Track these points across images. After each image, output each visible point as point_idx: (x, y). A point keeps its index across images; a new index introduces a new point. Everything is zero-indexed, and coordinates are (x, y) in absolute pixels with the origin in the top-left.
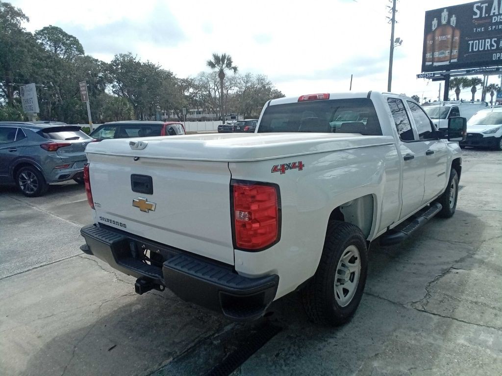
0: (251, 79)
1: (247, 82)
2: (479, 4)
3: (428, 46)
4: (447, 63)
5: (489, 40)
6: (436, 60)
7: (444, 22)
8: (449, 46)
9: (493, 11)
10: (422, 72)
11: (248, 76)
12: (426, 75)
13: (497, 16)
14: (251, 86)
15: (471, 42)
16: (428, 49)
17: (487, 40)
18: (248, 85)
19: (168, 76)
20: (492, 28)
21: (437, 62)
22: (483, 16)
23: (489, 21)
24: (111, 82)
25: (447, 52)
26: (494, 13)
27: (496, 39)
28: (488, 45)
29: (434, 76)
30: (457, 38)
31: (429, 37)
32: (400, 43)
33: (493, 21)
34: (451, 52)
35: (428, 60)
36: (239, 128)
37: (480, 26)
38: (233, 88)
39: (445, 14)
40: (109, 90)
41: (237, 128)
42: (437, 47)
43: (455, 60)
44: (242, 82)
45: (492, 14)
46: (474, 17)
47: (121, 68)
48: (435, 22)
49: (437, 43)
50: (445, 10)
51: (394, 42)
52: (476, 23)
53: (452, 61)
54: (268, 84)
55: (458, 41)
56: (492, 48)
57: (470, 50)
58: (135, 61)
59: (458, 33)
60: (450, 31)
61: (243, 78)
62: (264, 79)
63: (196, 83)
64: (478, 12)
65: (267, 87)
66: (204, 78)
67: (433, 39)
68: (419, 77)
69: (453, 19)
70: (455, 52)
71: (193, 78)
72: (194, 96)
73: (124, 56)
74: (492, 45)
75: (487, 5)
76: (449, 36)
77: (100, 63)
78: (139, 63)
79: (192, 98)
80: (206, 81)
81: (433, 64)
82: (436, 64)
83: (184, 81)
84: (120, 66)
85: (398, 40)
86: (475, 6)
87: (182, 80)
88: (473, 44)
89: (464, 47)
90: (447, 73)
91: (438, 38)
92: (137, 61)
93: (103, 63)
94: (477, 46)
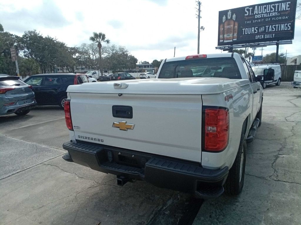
0: (115, 48)
1: (113, 50)
2: (248, 8)
3: (221, 31)
4: (231, 41)
5: (254, 28)
6: (225, 39)
7: (229, 18)
8: (232, 31)
9: (255, 12)
10: (218, 46)
11: (113, 47)
12: (221, 48)
13: (257, 14)
14: (116, 53)
15: (244, 29)
16: (221, 33)
17: (252, 28)
18: (113, 52)
19: (62, 45)
20: (255, 21)
21: (226, 40)
22: (250, 14)
23: (253, 17)
24: (22, 49)
25: (231, 34)
26: (256, 13)
27: (257, 27)
28: (253, 30)
29: (225, 48)
30: (236, 27)
31: (221, 26)
32: (203, 29)
33: (256, 18)
34: (233, 35)
35: (221, 39)
36: (115, 78)
37: (248, 20)
38: (104, 54)
39: (229, 13)
40: (21, 54)
41: (114, 78)
42: (225, 32)
43: (235, 39)
44: (110, 50)
45: (255, 14)
46: (245, 15)
47: (29, 40)
48: (224, 18)
49: (225, 29)
50: (230, 11)
51: (200, 28)
52: (247, 18)
53: (234, 40)
54: (126, 51)
55: (237, 29)
56: (255, 33)
57: (243, 34)
58: (38, 35)
59: (236, 24)
60: (232, 22)
61: (110, 47)
62: (123, 49)
63: (81, 50)
64: (247, 12)
65: (125, 54)
66: (85, 48)
67: (224, 27)
68: (217, 49)
69: (234, 16)
70: (235, 35)
71: (78, 47)
72: (79, 58)
73: (30, 32)
74: (255, 31)
75: (252, 8)
76: (232, 26)
77: (14, 37)
78: (41, 37)
79: (78, 60)
80: (87, 49)
81: (224, 41)
82: (225, 41)
83: (72, 49)
84: (28, 39)
85: (202, 28)
86: (246, 8)
87: (70, 48)
88: (245, 30)
89: (240, 32)
90: (232, 46)
91: (226, 27)
92: (40, 35)
93: (17, 37)
94: (248, 31)
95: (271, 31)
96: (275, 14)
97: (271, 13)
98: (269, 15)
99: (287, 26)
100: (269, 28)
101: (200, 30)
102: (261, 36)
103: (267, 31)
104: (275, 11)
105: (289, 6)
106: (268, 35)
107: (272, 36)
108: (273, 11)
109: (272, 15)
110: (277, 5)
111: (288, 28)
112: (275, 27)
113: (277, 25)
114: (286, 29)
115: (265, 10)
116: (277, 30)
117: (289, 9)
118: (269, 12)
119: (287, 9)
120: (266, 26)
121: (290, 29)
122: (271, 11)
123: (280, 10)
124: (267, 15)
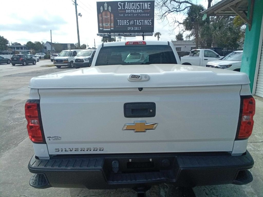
2: (120, 3)
3: (100, 20)
4: (109, 29)
5: (126, 21)
6: (104, 27)
7: (106, 9)
8: (109, 21)
9: (126, 7)
12: (101, 35)
13: (128, 10)
15: (118, 21)
16: (100, 22)
17: (125, 21)
20: (126, 15)
21: (105, 28)
22: (122, 9)
23: (125, 11)
25: (109, 24)
26: (126, 8)
27: (128, 20)
28: (125, 23)
29: (105, 35)
30: (112, 18)
31: (100, 15)
33: (127, 12)
34: (111, 24)
35: (101, 27)
37: (121, 13)
39: (106, 5)
42: (104, 21)
43: (113, 29)
45: (126, 9)
46: (119, 9)
48: (102, 8)
49: (104, 19)
50: (106, 3)
53: (111, 29)
55: (113, 19)
56: (127, 25)
57: (118, 25)
59: (112, 15)
60: (109, 14)
64: (120, 6)
67: (102, 17)
68: (98, 35)
69: (110, 8)
70: (112, 25)
74: (127, 23)
75: (123, 4)
76: (109, 16)
81: (103, 29)
82: (104, 29)
85: (80, 15)
86: (119, 3)
88: (119, 21)
89: (116, 23)
90: (110, 34)
91: (104, 17)
95: (138, 24)
96: (140, 11)
97: (137, 10)
98: (136, 11)
99: (149, 21)
100: (136, 22)
101: (78, 16)
102: (132, 28)
103: (135, 25)
104: (140, 9)
105: (149, 6)
106: (136, 27)
107: (139, 29)
108: (139, 8)
109: (138, 11)
110: (141, 3)
111: (150, 23)
112: (141, 22)
113: (142, 20)
114: (149, 24)
115: (133, 6)
116: (142, 24)
117: (150, 8)
118: (136, 8)
119: (148, 8)
120: (135, 20)
121: (151, 24)
122: (138, 8)
123: (143, 8)
124: (135, 11)
